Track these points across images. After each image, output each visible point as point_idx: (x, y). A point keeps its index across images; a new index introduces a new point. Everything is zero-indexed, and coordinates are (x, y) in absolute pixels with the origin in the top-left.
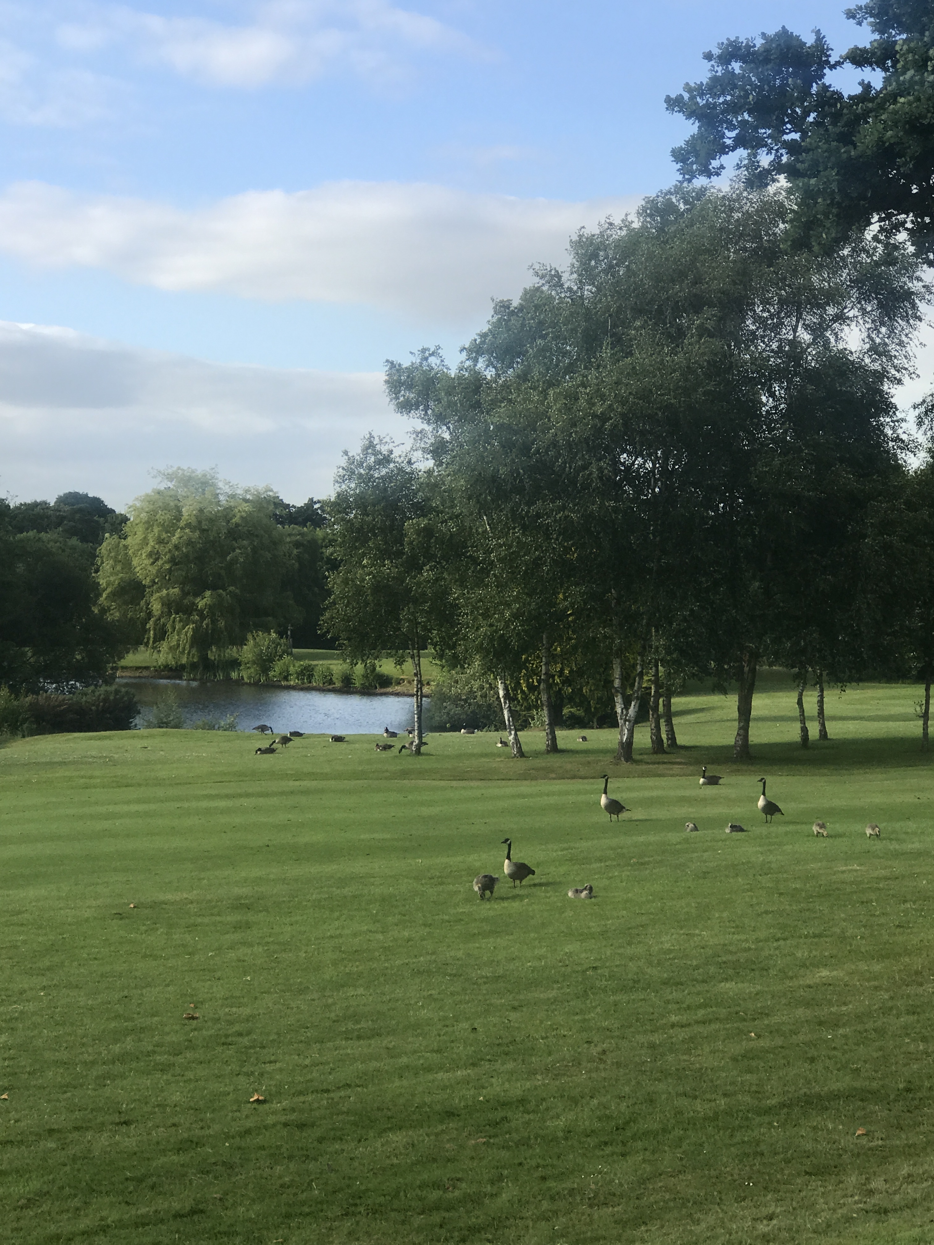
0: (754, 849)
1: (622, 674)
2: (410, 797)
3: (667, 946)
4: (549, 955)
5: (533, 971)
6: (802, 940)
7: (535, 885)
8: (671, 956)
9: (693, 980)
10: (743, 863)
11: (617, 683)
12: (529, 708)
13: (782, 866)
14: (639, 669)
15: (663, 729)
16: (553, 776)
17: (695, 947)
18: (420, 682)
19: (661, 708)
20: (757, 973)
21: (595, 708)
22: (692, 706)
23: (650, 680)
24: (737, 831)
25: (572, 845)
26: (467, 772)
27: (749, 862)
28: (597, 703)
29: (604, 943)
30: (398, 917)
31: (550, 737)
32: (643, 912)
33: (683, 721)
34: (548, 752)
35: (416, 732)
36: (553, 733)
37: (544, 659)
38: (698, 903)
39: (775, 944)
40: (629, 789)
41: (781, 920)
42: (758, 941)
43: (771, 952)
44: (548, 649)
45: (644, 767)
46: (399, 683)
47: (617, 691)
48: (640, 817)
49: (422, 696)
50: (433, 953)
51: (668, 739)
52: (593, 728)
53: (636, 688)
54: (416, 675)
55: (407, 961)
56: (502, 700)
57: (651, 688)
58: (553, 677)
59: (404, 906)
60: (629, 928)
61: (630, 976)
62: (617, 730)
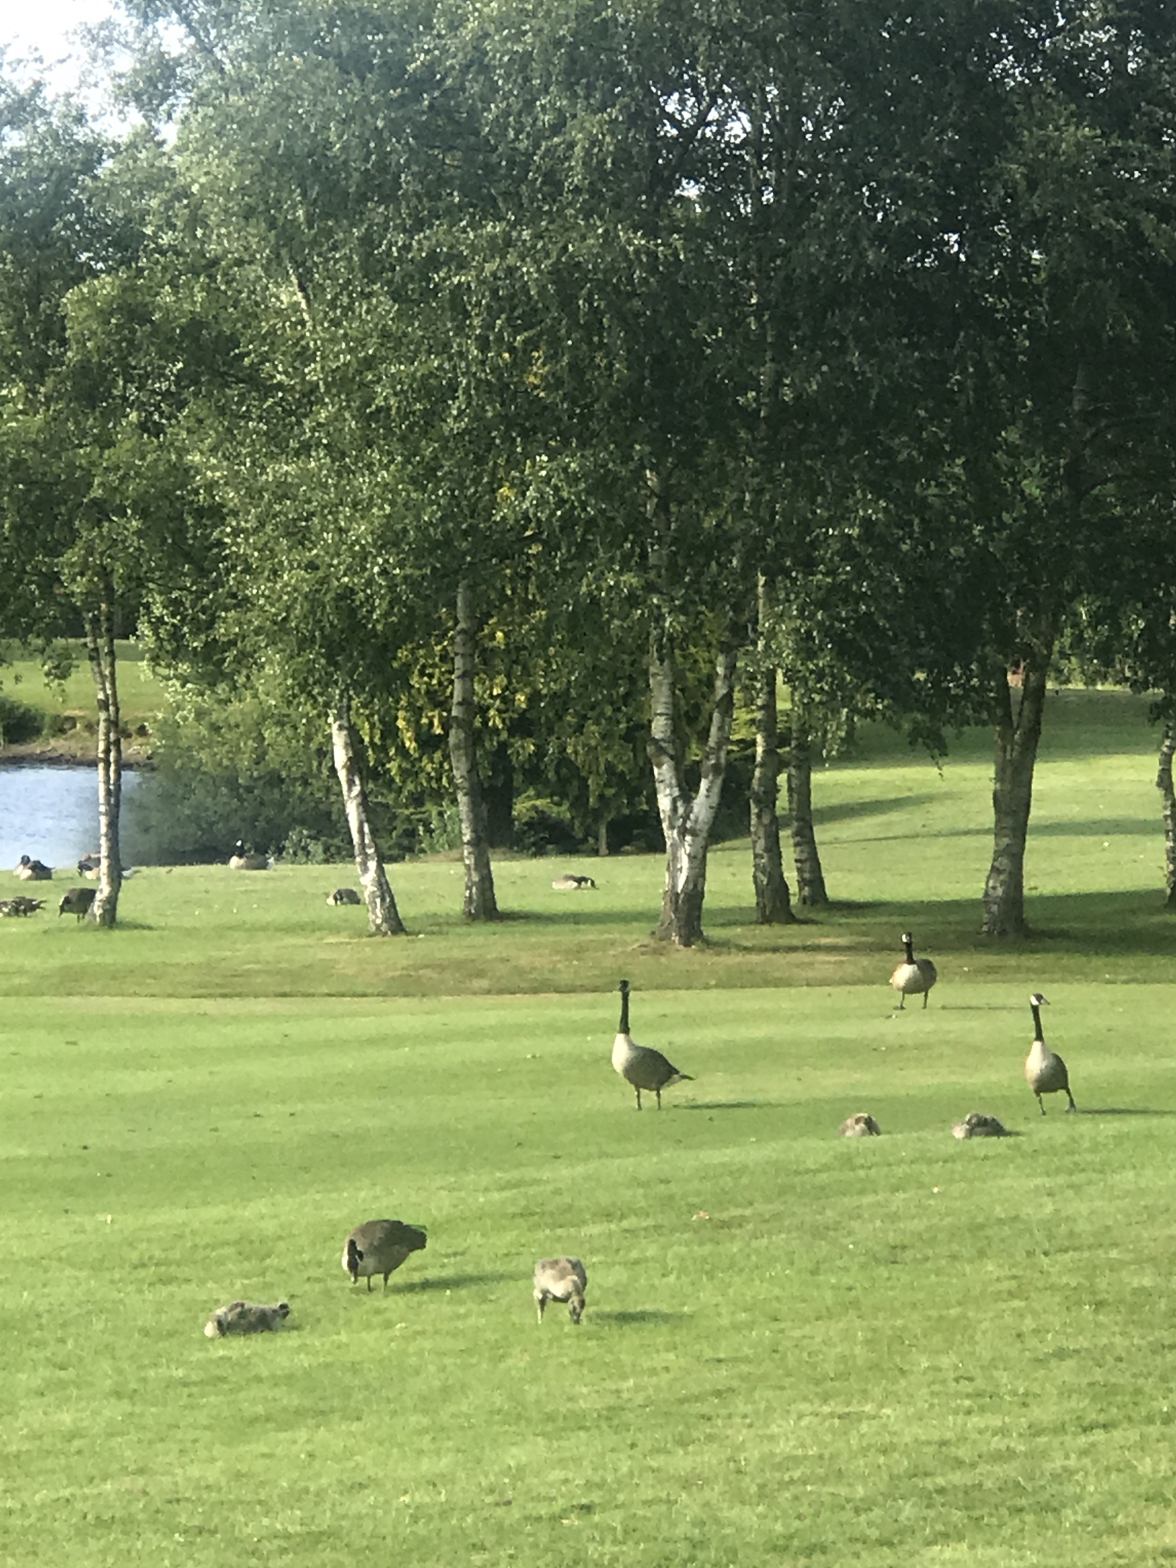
0: (1033, 1183)
1: (675, 705)
2: (83, 1046)
3: (783, 1448)
4: (461, 1474)
5: (415, 1520)
6: (1153, 1430)
7: (426, 1285)
8: (796, 1474)
9: (852, 1540)
10: (1000, 1221)
11: (659, 727)
12: (417, 800)
13: (1108, 1228)
14: (721, 689)
15: (789, 854)
16: (484, 983)
17: (864, 1451)
18: (113, 724)
19: (783, 801)
20: (1029, 1518)
21: (601, 797)
22: (870, 794)
23: (753, 721)
24: (988, 1134)
25: (530, 1173)
26: (247, 974)
27: (1016, 1218)
28: (607, 785)
29: (612, 1440)
30: (44, 1372)
31: (475, 878)
32: (722, 1356)
33: (844, 835)
34: (471, 918)
35: (105, 863)
36: (483, 866)
37: (459, 662)
38: (874, 1330)
39: (1083, 1440)
40: (691, 1021)
41: (1098, 1375)
42: (1035, 1430)
43: (1072, 1462)
44: (472, 636)
45: (735, 959)
46: (62, 731)
47: (661, 751)
48: (722, 1098)
49: (122, 766)
50: (141, 1471)
51: (802, 882)
52: (596, 853)
53: (712, 742)
54: (104, 705)
55: (67, 1493)
56: (342, 775)
57: (754, 743)
58: (484, 710)
59: (62, 1341)
60: (682, 1401)
61: (680, 1531)
62: (661, 860)
